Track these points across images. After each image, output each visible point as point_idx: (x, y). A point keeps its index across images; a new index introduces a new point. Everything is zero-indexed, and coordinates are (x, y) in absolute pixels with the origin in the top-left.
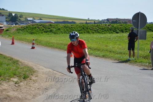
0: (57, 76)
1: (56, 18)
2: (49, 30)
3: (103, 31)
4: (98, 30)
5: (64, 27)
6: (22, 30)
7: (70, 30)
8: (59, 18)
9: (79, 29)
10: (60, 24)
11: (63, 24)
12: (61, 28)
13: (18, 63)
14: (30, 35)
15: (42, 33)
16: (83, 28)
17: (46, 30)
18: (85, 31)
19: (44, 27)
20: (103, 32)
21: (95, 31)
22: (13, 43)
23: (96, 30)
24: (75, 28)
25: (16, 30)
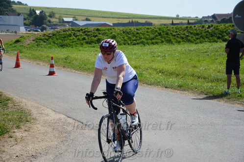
0: (70, 128)
1: (117, 16)
2: (96, 39)
3: (197, 39)
4: (188, 36)
5: (124, 32)
6: (45, 40)
7: (134, 38)
8: (121, 16)
9: (152, 36)
10: (116, 28)
11: (121, 28)
12: (118, 34)
13: (6, 105)
14: (59, 49)
15: (82, 44)
16: (160, 34)
17: (88, 39)
18: (163, 40)
19: (86, 35)
20: (198, 41)
21: (183, 38)
22: (17, 65)
23: (184, 36)
24: (143, 34)
25: (33, 40)
